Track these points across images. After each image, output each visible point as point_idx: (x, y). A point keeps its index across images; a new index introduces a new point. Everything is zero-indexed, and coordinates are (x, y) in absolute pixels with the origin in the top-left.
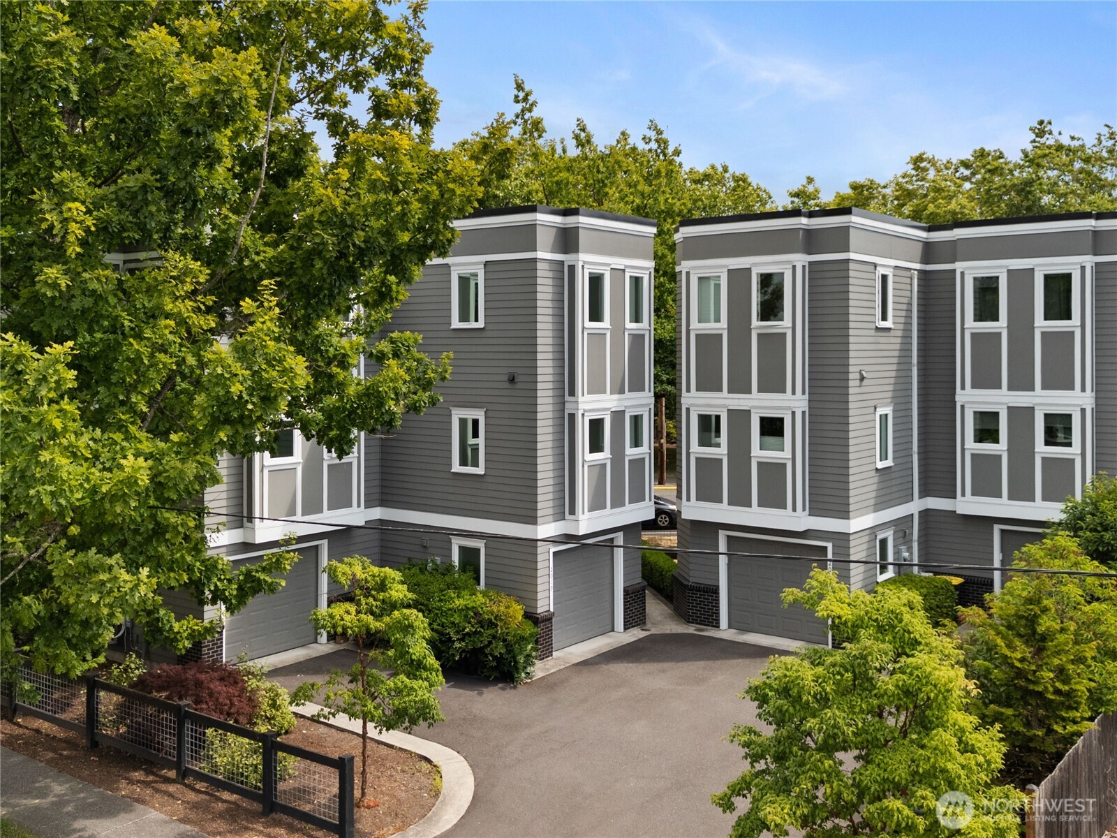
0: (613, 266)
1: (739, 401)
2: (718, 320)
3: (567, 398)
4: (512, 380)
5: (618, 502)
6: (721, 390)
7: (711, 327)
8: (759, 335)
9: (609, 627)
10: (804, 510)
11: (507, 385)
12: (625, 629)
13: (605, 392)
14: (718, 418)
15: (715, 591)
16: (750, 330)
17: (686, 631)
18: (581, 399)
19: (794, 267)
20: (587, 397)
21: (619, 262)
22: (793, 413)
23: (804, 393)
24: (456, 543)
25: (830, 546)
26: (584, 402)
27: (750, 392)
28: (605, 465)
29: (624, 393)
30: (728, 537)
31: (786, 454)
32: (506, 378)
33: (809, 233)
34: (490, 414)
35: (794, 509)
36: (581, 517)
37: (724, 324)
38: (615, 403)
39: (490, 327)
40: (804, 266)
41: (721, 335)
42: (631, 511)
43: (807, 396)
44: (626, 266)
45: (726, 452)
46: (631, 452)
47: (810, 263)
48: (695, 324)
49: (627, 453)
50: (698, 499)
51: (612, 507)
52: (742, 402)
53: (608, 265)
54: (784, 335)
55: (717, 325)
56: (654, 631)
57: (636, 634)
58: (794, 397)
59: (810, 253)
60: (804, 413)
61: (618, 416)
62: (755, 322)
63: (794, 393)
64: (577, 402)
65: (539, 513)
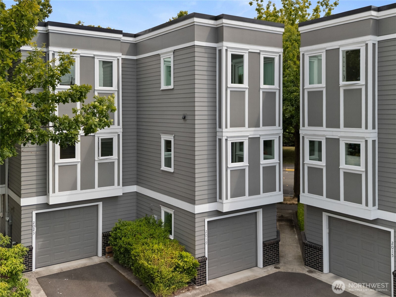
0: (250, 51)
1: (333, 133)
2: (320, 82)
3: (218, 129)
4: (184, 118)
5: (254, 191)
6: (321, 125)
7: (316, 86)
8: (345, 91)
9: (254, 264)
10: (374, 205)
11: (182, 121)
12: (264, 266)
13: (244, 126)
14: (320, 143)
15: (320, 249)
16: (339, 88)
17: (301, 272)
18: (224, 129)
19: (367, 45)
20: (229, 129)
21: (255, 48)
22: (366, 141)
23: (374, 128)
24: (163, 210)
25: (392, 231)
26: (227, 132)
27: (339, 127)
28: (244, 170)
29: (259, 126)
30: (329, 217)
31: (362, 168)
32: (181, 117)
33: (378, 22)
34: (176, 138)
35: (367, 205)
36: (224, 201)
37: (324, 84)
38: (252, 133)
39: (176, 88)
40: (374, 44)
41: (322, 91)
42: (266, 197)
43: (376, 130)
44: (260, 51)
45: (325, 164)
46: (264, 162)
47: (379, 42)
48: (307, 85)
49: (261, 163)
50: (309, 192)
51: (250, 195)
52: (334, 134)
53: (248, 49)
54: (361, 89)
55: (320, 85)
56: (282, 269)
57: (271, 270)
58: (366, 131)
59: (378, 35)
60: (374, 141)
61: (254, 141)
62: (342, 83)
63: (366, 128)
64: (222, 132)
65: (197, 198)
